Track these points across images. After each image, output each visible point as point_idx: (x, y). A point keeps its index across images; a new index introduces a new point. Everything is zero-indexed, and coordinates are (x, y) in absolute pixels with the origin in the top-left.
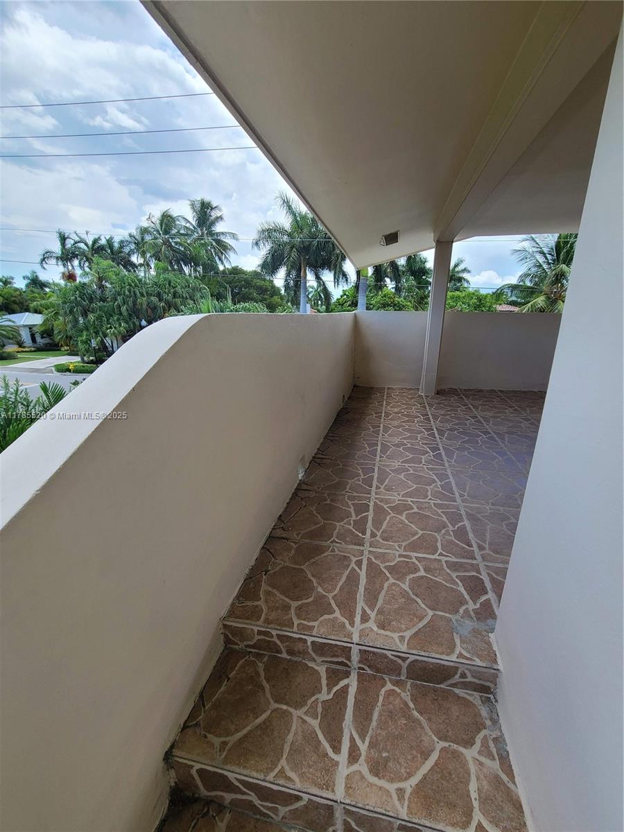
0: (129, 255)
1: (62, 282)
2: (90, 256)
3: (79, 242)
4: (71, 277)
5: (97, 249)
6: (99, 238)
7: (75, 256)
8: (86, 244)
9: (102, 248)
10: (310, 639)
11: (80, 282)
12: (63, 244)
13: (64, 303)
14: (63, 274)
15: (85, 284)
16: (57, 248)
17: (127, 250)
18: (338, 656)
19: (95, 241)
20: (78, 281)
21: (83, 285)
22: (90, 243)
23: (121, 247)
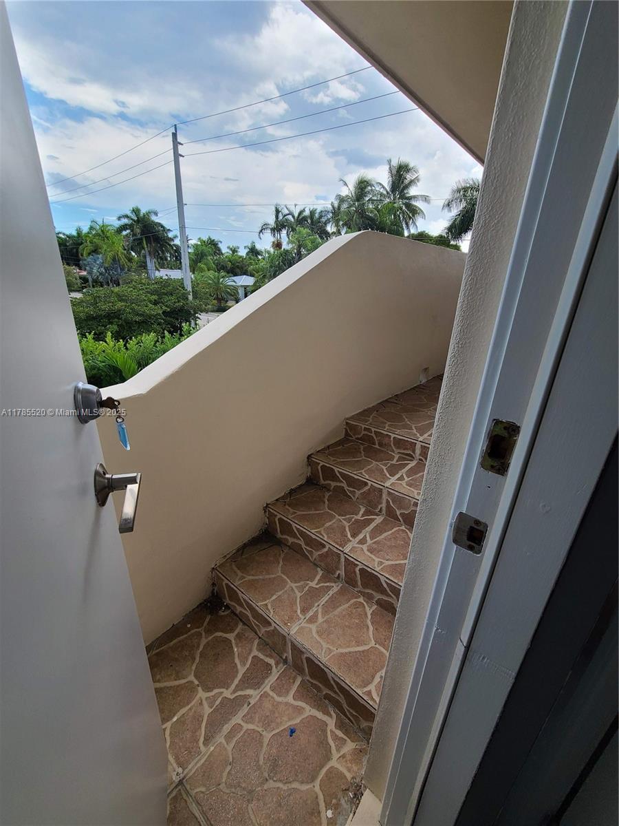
0: (325, 224)
1: (272, 250)
2: (294, 226)
3: (288, 214)
4: (278, 245)
5: (301, 220)
6: (304, 209)
7: (284, 227)
8: (293, 217)
9: (305, 219)
10: (393, 436)
11: (284, 249)
12: (277, 217)
13: (271, 267)
14: (274, 242)
15: (287, 251)
16: (271, 221)
17: (323, 220)
18: (407, 449)
19: (300, 213)
20: (282, 249)
21: (286, 252)
22: (296, 215)
23: (321, 217)
